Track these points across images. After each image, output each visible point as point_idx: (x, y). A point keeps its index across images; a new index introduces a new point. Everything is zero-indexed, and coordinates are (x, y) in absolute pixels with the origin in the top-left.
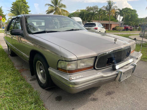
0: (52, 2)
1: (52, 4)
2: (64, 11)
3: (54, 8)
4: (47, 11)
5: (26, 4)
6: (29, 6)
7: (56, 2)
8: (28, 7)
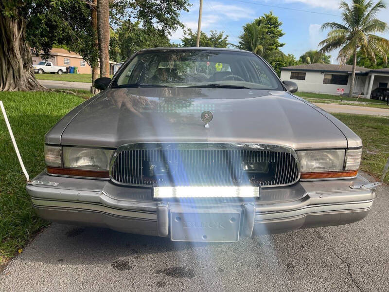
0: (346, 18)
1: (344, 23)
2: (379, 39)
3: (348, 35)
4: (323, 42)
5: (276, 26)
6: (282, 32)
7: (356, 16)
8: (281, 35)
